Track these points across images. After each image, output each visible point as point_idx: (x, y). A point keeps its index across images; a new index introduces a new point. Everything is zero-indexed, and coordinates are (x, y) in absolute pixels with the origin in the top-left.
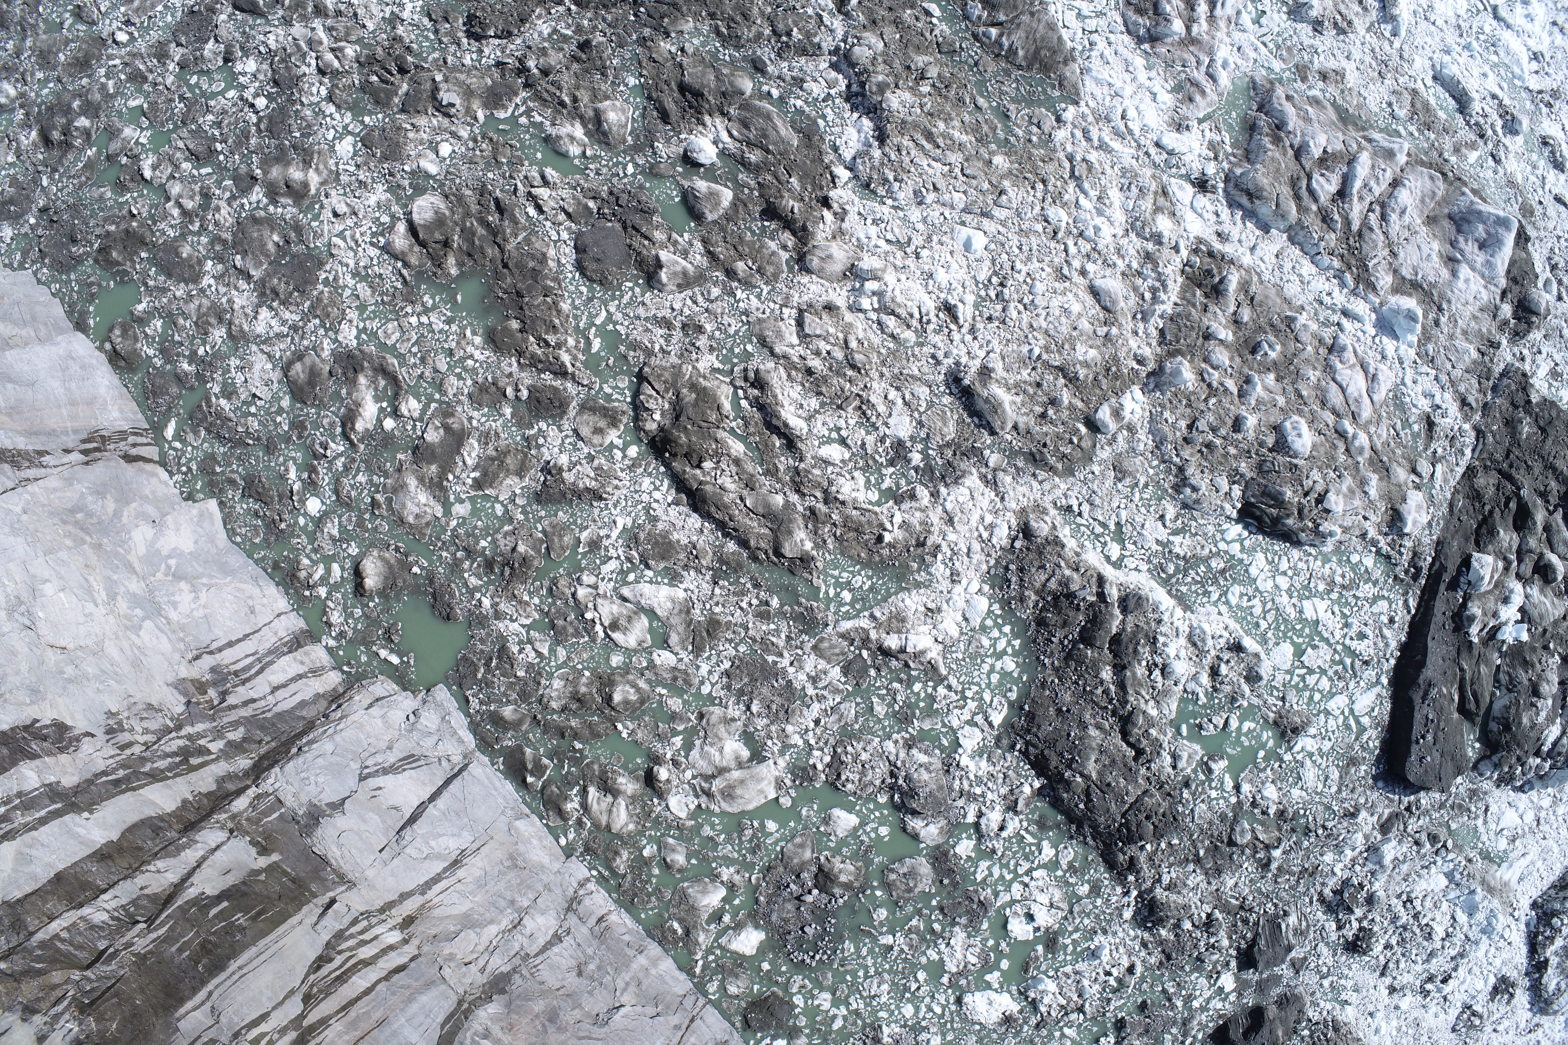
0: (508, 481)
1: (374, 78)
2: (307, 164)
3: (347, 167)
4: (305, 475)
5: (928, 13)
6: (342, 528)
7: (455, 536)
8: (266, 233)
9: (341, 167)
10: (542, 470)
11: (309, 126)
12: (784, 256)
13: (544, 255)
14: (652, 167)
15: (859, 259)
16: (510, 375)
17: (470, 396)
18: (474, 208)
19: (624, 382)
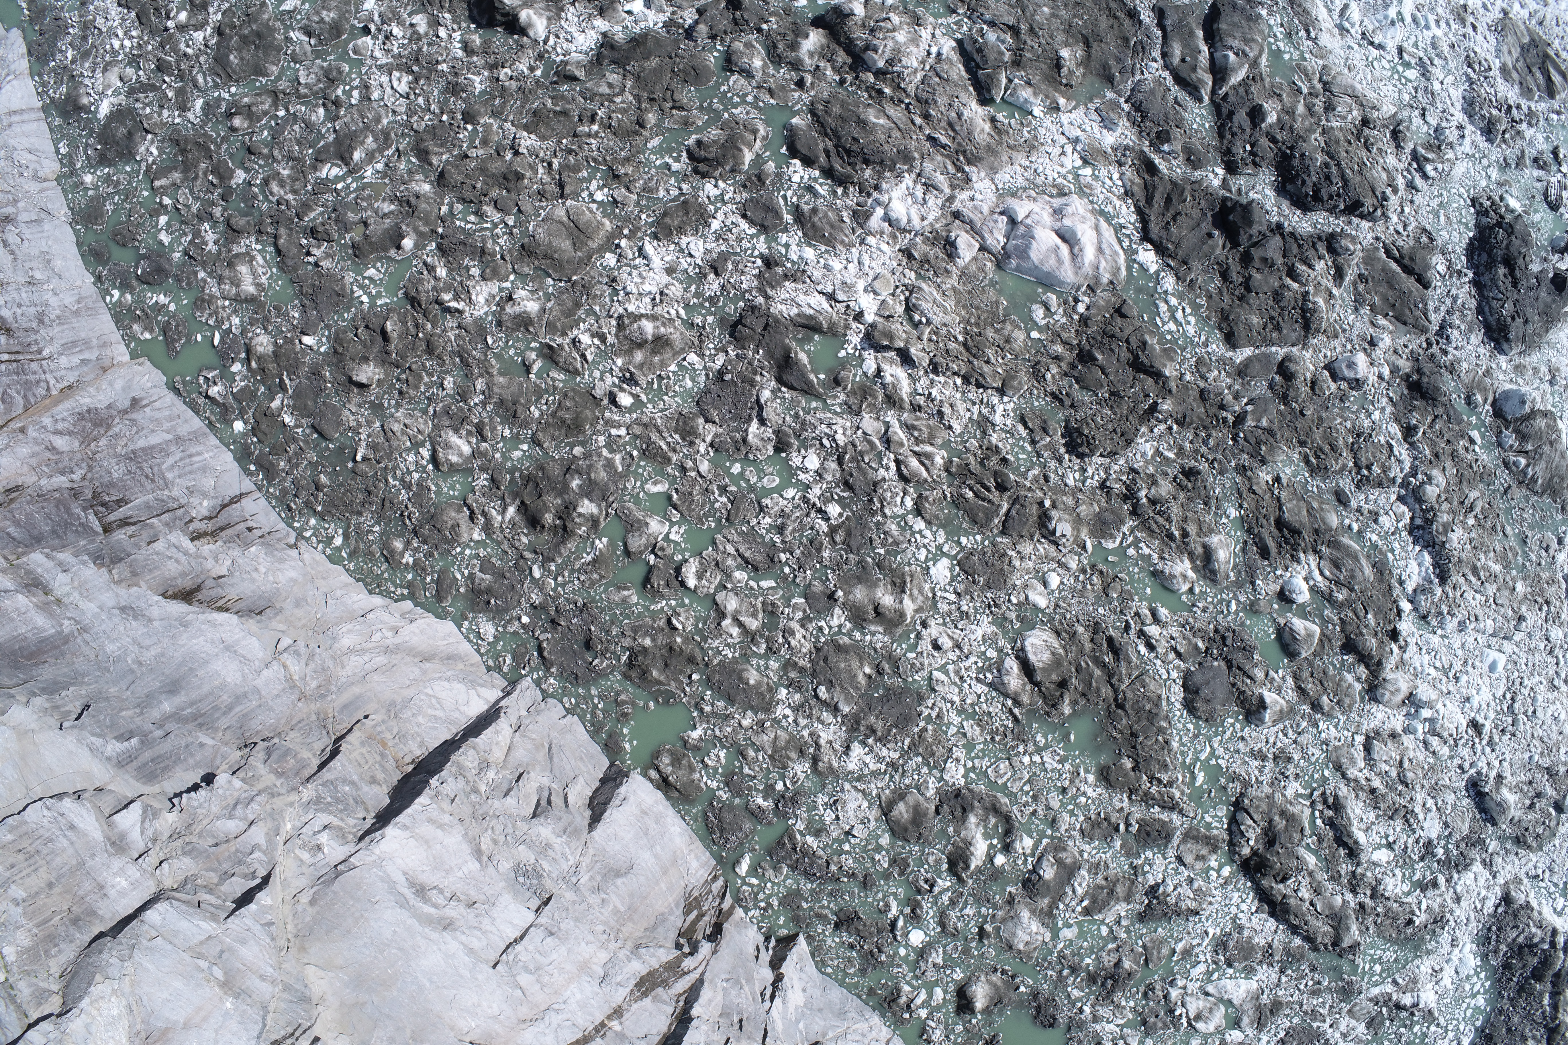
0: (1118, 907)
1: (970, 494)
2: (899, 587)
3: (947, 595)
4: (907, 910)
5: (1472, 441)
6: (947, 957)
7: (1061, 956)
8: (855, 663)
9: (939, 594)
10: (1146, 894)
11: (896, 543)
12: (1358, 687)
13: (1159, 697)
14: (1252, 604)
15: (1416, 687)
16: (1122, 809)
17: (1082, 831)
18: (1088, 646)
19: (1223, 812)
